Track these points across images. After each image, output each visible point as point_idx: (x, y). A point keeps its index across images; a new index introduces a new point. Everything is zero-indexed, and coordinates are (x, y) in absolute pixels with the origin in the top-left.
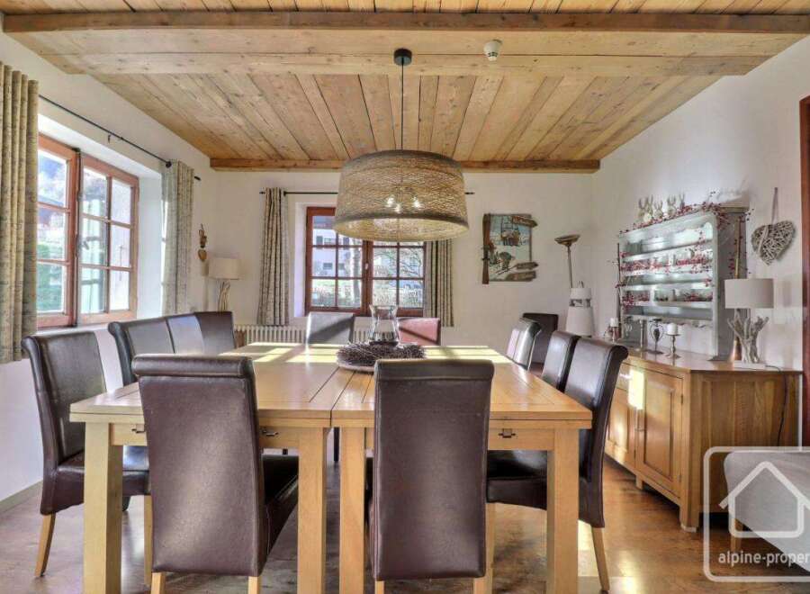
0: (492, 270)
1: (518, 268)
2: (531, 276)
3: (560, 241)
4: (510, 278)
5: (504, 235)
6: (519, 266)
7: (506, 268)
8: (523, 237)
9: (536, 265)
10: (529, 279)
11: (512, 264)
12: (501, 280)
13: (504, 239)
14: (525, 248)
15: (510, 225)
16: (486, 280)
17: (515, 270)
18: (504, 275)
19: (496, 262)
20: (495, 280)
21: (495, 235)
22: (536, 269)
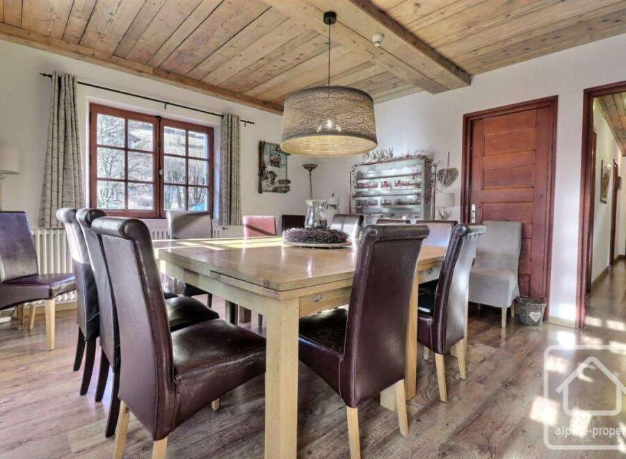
0: (264, 183)
1: (280, 184)
2: (287, 190)
3: (306, 167)
4: (275, 190)
5: (272, 159)
6: (280, 182)
7: (272, 182)
8: (283, 162)
9: (289, 182)
10: (285, 192)
11: (277, 180)
12: (269, 191)
13: (271, 161)
14: (283, 169)
15: (275, 152)
16: (260, 191)
17: (277, 185)
18: (271, 188)
19: (267, 178)
20: (266, 191)
21: (266, 158)
22: (288, 185)
